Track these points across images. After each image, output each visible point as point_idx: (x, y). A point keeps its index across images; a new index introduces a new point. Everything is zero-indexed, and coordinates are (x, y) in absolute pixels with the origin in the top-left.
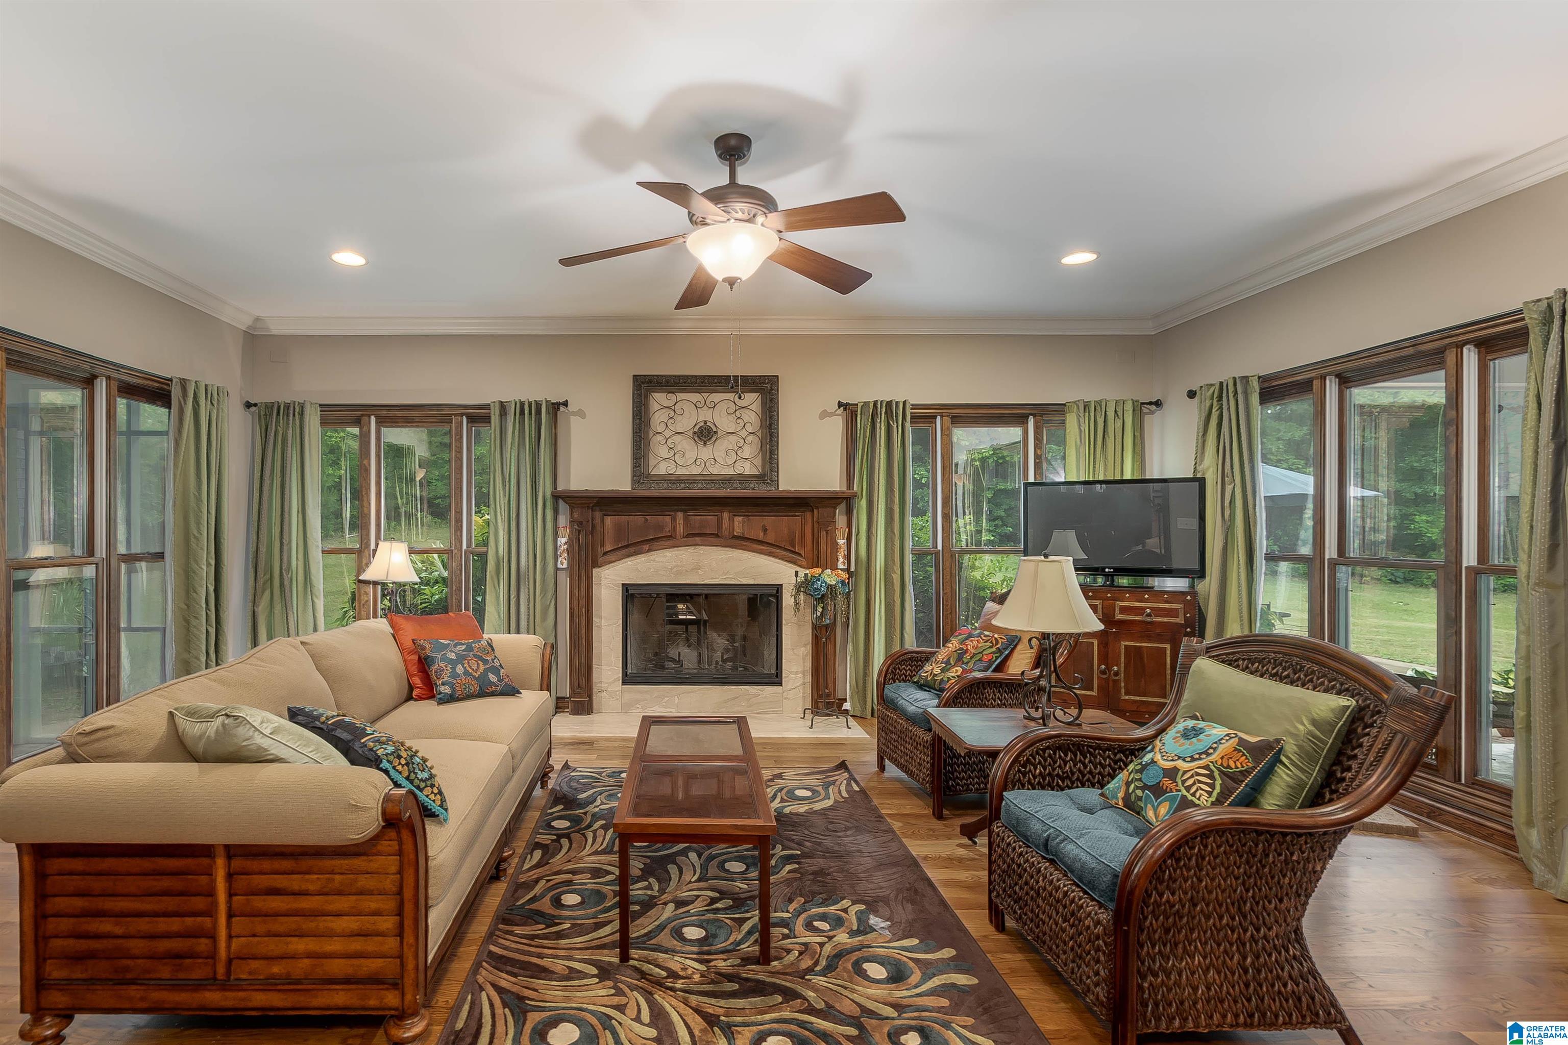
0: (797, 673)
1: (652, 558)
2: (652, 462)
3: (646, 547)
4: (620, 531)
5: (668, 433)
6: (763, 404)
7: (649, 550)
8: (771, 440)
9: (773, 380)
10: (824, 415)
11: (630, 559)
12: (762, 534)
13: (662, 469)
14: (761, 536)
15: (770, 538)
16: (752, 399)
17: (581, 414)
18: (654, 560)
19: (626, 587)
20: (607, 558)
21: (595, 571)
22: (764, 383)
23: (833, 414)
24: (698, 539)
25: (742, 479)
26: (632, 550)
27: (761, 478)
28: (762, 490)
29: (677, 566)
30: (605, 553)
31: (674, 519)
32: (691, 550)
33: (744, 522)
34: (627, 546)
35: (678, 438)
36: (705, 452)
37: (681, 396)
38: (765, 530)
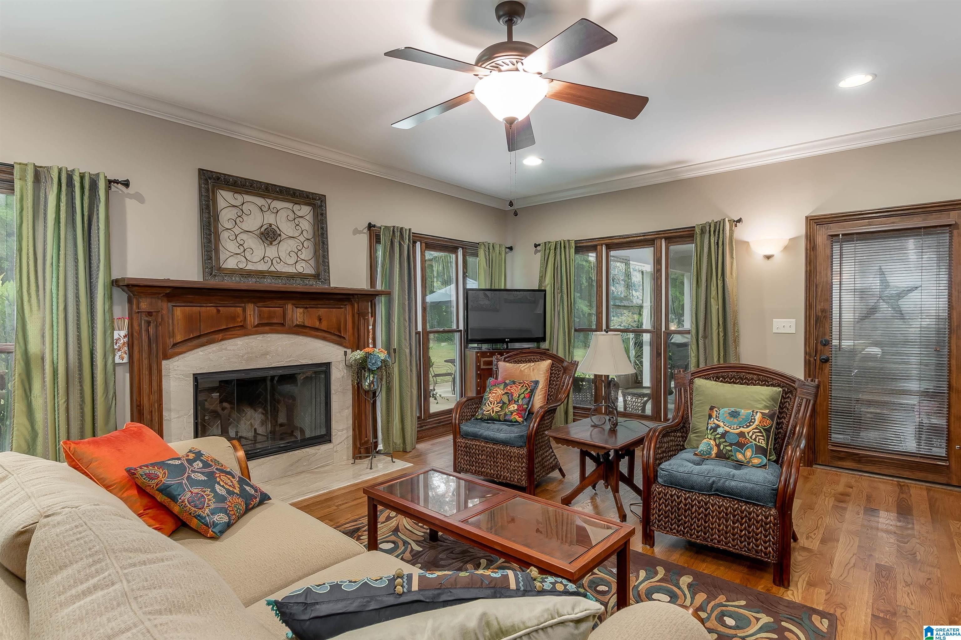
0: (342, 430)
1: (223, 347)
2: (222, 257)
3: (220, 336)
4: (190, 321)
5: (237, 230)
6: (315, 216)
7: (222, 340)
8: (323, 247)
9: (322, 199)
10: (356, 232)
11: (202, 349)
12: (318, 323)
13: (231, 264)
14: (317, 324)
15: (324, 326)
16: (305, 210)
17: (140, 198)
18: (226, 349)
19: (196, 378)
20: (177, 350)
21: (164, 363)
22: (315, 199)
23: (361, 232)
24: (267, 328)
25: (302, 276)
26: (204, 339)
27: (317, 276)
28: (317, 286)
29: (248, 353)
30: (175, 345)
31: (244, 310)
32: (260, 337)
33: (304, 313)
34: (199, 337)
35: (244, 236)
36: (271, 252)
37: (248, 198)
38: (320, 320)
